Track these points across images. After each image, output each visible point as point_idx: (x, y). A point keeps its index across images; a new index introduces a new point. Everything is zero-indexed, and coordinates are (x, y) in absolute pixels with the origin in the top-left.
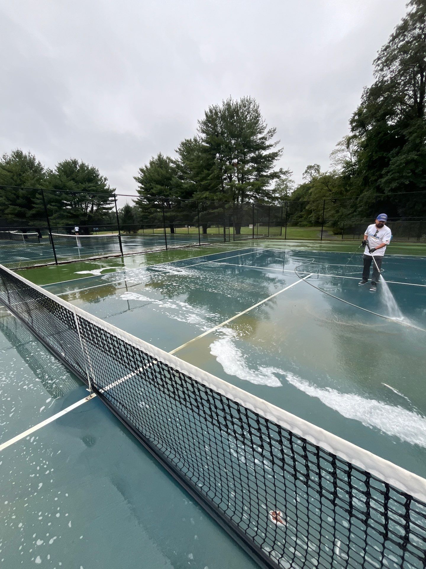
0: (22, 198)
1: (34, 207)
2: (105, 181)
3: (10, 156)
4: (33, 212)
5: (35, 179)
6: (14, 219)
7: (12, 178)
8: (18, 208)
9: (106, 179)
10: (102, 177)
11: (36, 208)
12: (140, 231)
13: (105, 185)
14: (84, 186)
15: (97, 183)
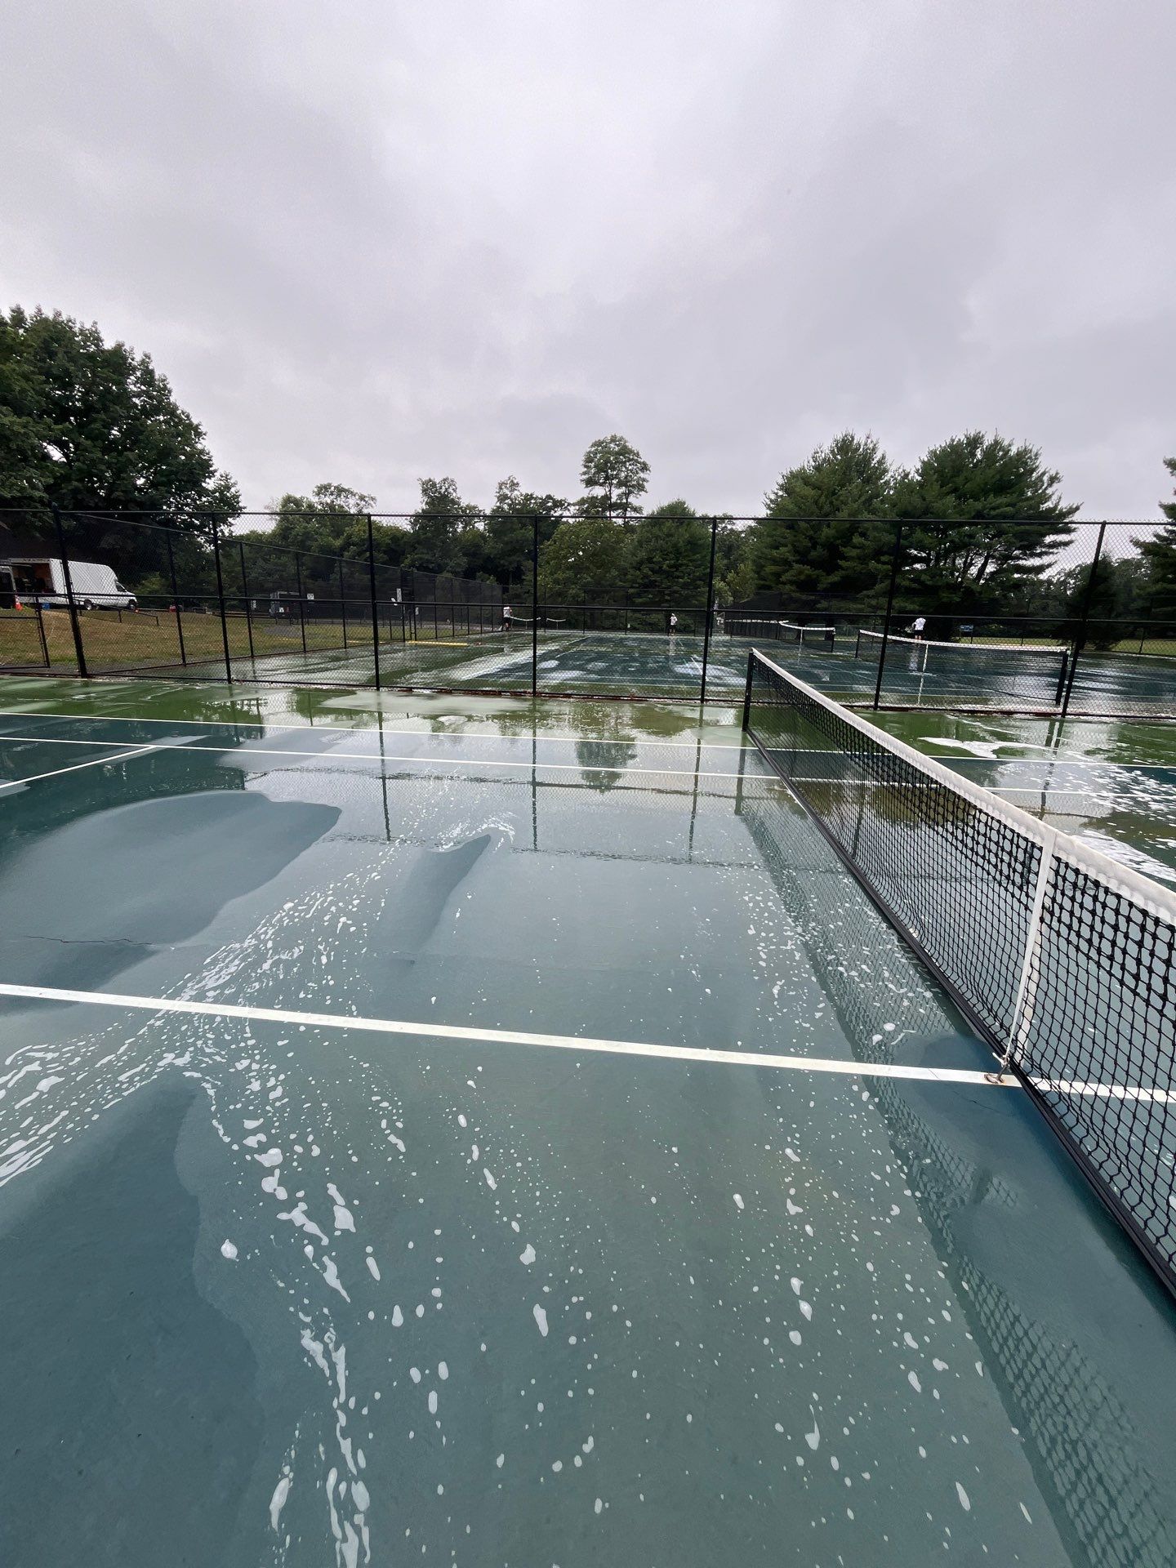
0: (823, 546)
1: (840, 567)
2: (1050, 485)
3: (827, 451)
4: (835, 578)
5: (863, 499)
6: (793, 595)
7: (816, 502)
8: (807, 569)
9: (1053, 480)
10: (1044, 474)
11: (843, 569)
12: (1125, 646)
13: (1046, 498)
14: (978, 505)
15: (1023, 493)
